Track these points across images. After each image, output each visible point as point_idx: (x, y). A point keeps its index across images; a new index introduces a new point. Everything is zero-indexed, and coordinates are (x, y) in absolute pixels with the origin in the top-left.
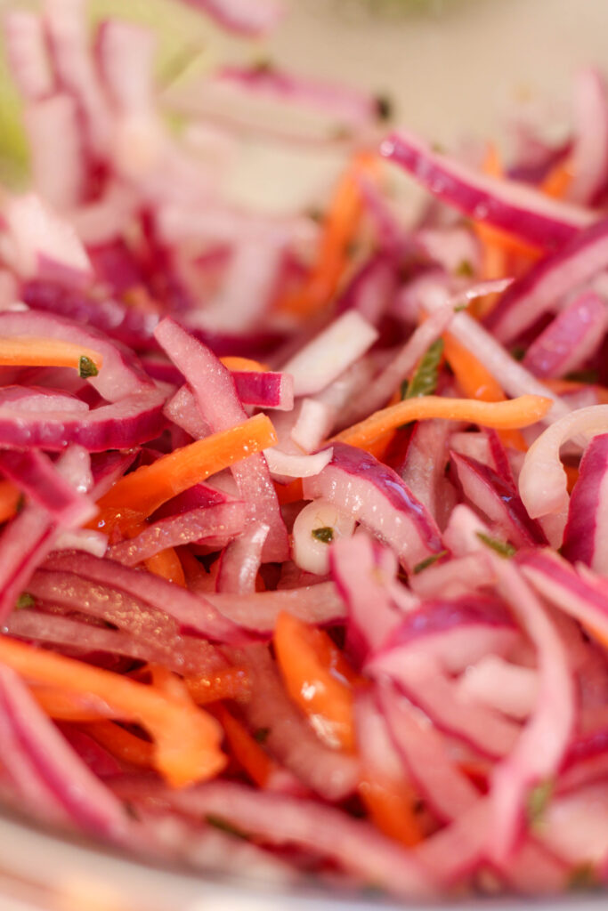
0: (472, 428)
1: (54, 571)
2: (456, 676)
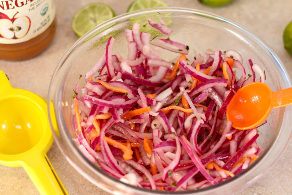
2: (165, 152)
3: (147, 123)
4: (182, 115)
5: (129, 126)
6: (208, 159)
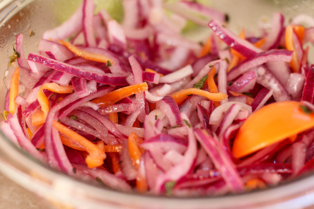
0: (208, 100)
1: (83, 112)
2: (164, 153)
3: (140, 112)
4: (206, 105)
5: (107, 116)
6: (248, 168)
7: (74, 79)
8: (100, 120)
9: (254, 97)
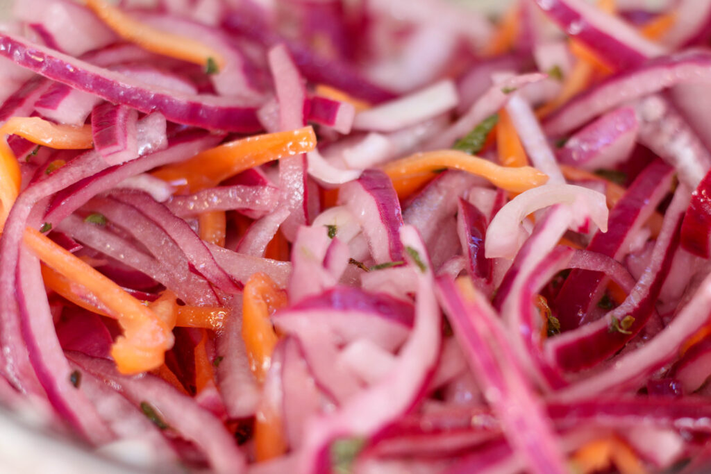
0: (492, 186)
1: (123, 203)
2: (341, 346)
3: (289, 213)
4: (483, 200)
5: (193, 222)
6: (588, 409)
7: (100, 106)
8: (170, 230)
9: (627, 184)
